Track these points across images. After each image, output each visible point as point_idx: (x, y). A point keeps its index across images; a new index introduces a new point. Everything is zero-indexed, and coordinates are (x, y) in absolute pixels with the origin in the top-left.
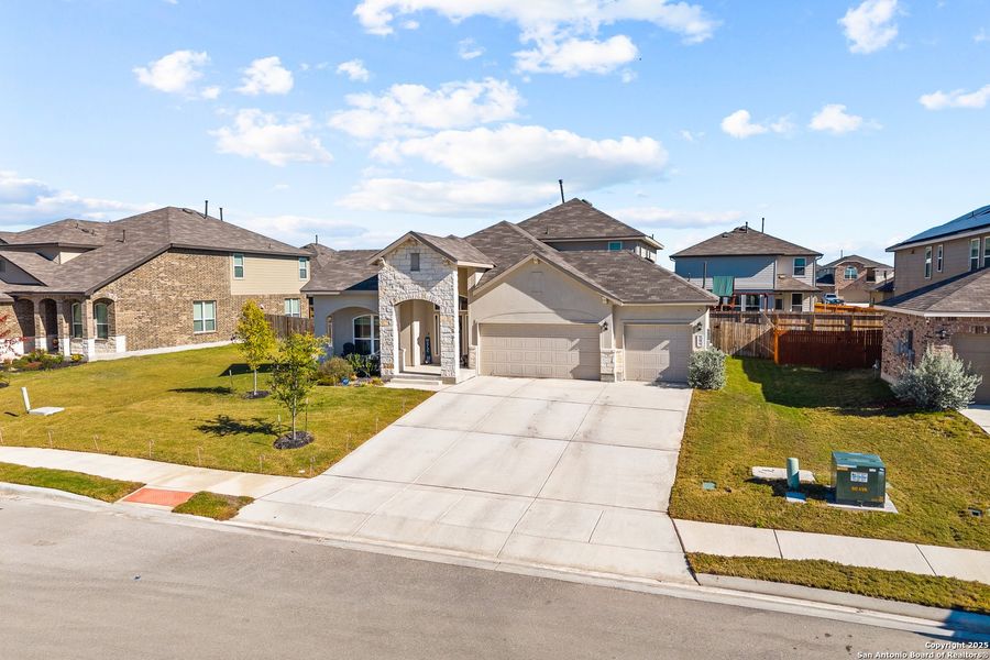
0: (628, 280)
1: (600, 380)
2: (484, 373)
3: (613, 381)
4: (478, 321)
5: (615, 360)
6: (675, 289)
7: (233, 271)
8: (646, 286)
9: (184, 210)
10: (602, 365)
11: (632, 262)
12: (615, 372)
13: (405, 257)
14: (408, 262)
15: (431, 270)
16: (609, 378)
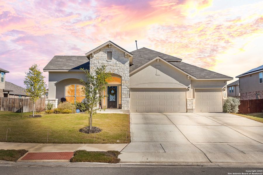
1: (187, 112)
2: (132, 111)
3: (193, 112)
4: (130, 87)
5: (193, 103)
10: (188, 105)
13: (104, 53)
14: (106, 55)
15: (118, 60)
16: (191, 111)
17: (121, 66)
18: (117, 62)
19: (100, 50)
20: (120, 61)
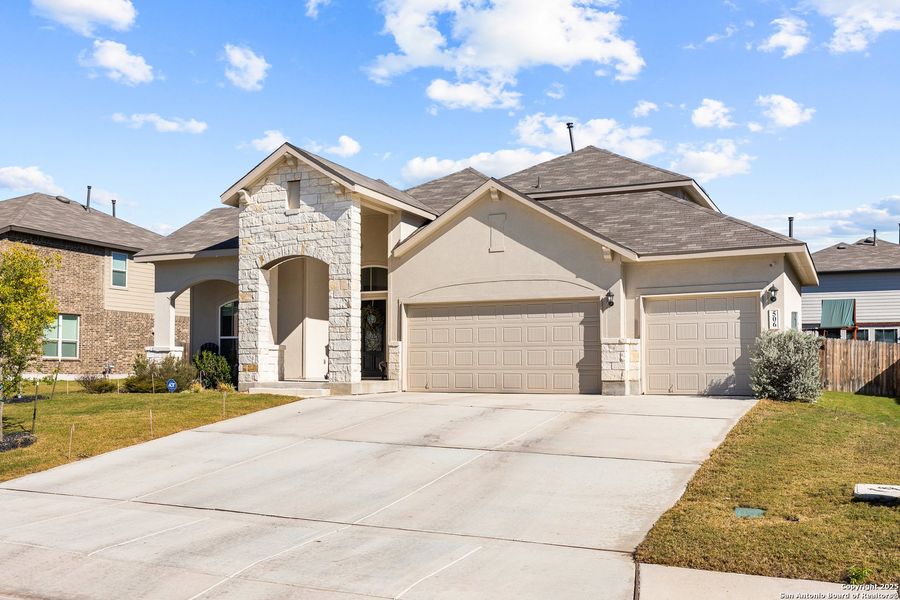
0: (651, 227)
1: (599, 393)
2: (413, 389)
3: (622, 394)
4: (404, 301)
5: (627, 357)
6: (729, 234)
7: (109, 278)
8: (681, 232)
9: (57, 198)
10: (604, 366)
11: (662, 205)
12: (627, 378)
13: (278, 187)
14: (284, 195)
15: (318, 206)
16: (617, 388)
17: (325, 228)
18: (316, 215)
19: (265, 177)
20: (324, 212)
